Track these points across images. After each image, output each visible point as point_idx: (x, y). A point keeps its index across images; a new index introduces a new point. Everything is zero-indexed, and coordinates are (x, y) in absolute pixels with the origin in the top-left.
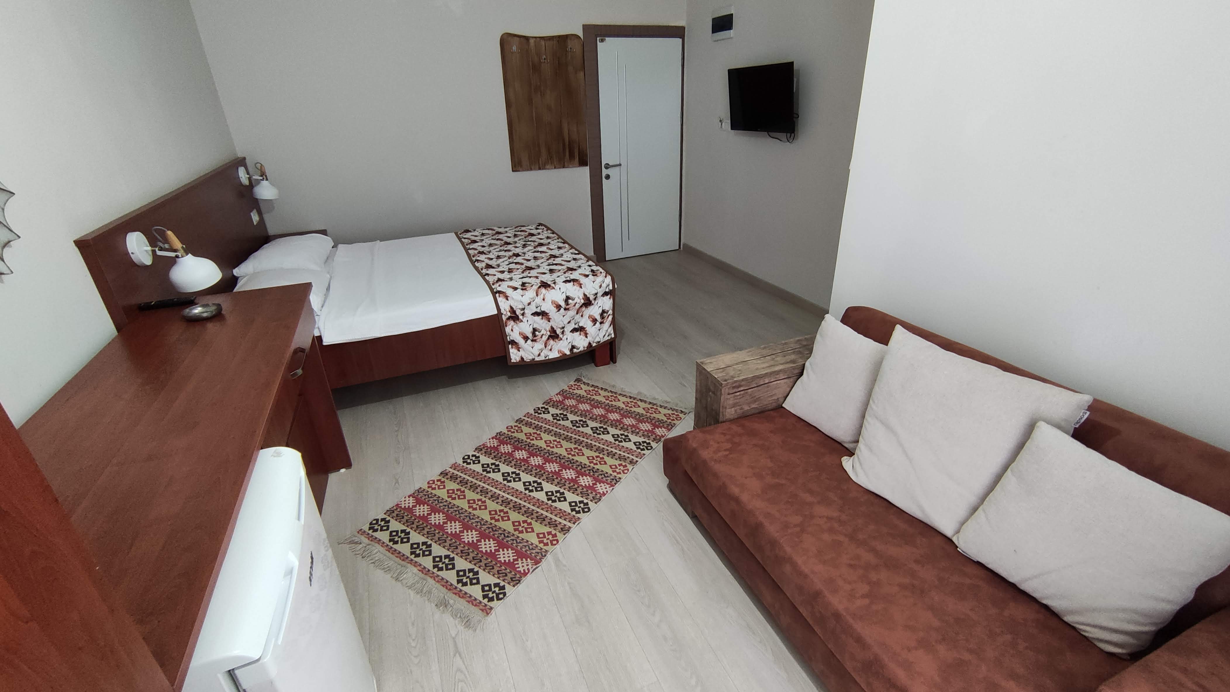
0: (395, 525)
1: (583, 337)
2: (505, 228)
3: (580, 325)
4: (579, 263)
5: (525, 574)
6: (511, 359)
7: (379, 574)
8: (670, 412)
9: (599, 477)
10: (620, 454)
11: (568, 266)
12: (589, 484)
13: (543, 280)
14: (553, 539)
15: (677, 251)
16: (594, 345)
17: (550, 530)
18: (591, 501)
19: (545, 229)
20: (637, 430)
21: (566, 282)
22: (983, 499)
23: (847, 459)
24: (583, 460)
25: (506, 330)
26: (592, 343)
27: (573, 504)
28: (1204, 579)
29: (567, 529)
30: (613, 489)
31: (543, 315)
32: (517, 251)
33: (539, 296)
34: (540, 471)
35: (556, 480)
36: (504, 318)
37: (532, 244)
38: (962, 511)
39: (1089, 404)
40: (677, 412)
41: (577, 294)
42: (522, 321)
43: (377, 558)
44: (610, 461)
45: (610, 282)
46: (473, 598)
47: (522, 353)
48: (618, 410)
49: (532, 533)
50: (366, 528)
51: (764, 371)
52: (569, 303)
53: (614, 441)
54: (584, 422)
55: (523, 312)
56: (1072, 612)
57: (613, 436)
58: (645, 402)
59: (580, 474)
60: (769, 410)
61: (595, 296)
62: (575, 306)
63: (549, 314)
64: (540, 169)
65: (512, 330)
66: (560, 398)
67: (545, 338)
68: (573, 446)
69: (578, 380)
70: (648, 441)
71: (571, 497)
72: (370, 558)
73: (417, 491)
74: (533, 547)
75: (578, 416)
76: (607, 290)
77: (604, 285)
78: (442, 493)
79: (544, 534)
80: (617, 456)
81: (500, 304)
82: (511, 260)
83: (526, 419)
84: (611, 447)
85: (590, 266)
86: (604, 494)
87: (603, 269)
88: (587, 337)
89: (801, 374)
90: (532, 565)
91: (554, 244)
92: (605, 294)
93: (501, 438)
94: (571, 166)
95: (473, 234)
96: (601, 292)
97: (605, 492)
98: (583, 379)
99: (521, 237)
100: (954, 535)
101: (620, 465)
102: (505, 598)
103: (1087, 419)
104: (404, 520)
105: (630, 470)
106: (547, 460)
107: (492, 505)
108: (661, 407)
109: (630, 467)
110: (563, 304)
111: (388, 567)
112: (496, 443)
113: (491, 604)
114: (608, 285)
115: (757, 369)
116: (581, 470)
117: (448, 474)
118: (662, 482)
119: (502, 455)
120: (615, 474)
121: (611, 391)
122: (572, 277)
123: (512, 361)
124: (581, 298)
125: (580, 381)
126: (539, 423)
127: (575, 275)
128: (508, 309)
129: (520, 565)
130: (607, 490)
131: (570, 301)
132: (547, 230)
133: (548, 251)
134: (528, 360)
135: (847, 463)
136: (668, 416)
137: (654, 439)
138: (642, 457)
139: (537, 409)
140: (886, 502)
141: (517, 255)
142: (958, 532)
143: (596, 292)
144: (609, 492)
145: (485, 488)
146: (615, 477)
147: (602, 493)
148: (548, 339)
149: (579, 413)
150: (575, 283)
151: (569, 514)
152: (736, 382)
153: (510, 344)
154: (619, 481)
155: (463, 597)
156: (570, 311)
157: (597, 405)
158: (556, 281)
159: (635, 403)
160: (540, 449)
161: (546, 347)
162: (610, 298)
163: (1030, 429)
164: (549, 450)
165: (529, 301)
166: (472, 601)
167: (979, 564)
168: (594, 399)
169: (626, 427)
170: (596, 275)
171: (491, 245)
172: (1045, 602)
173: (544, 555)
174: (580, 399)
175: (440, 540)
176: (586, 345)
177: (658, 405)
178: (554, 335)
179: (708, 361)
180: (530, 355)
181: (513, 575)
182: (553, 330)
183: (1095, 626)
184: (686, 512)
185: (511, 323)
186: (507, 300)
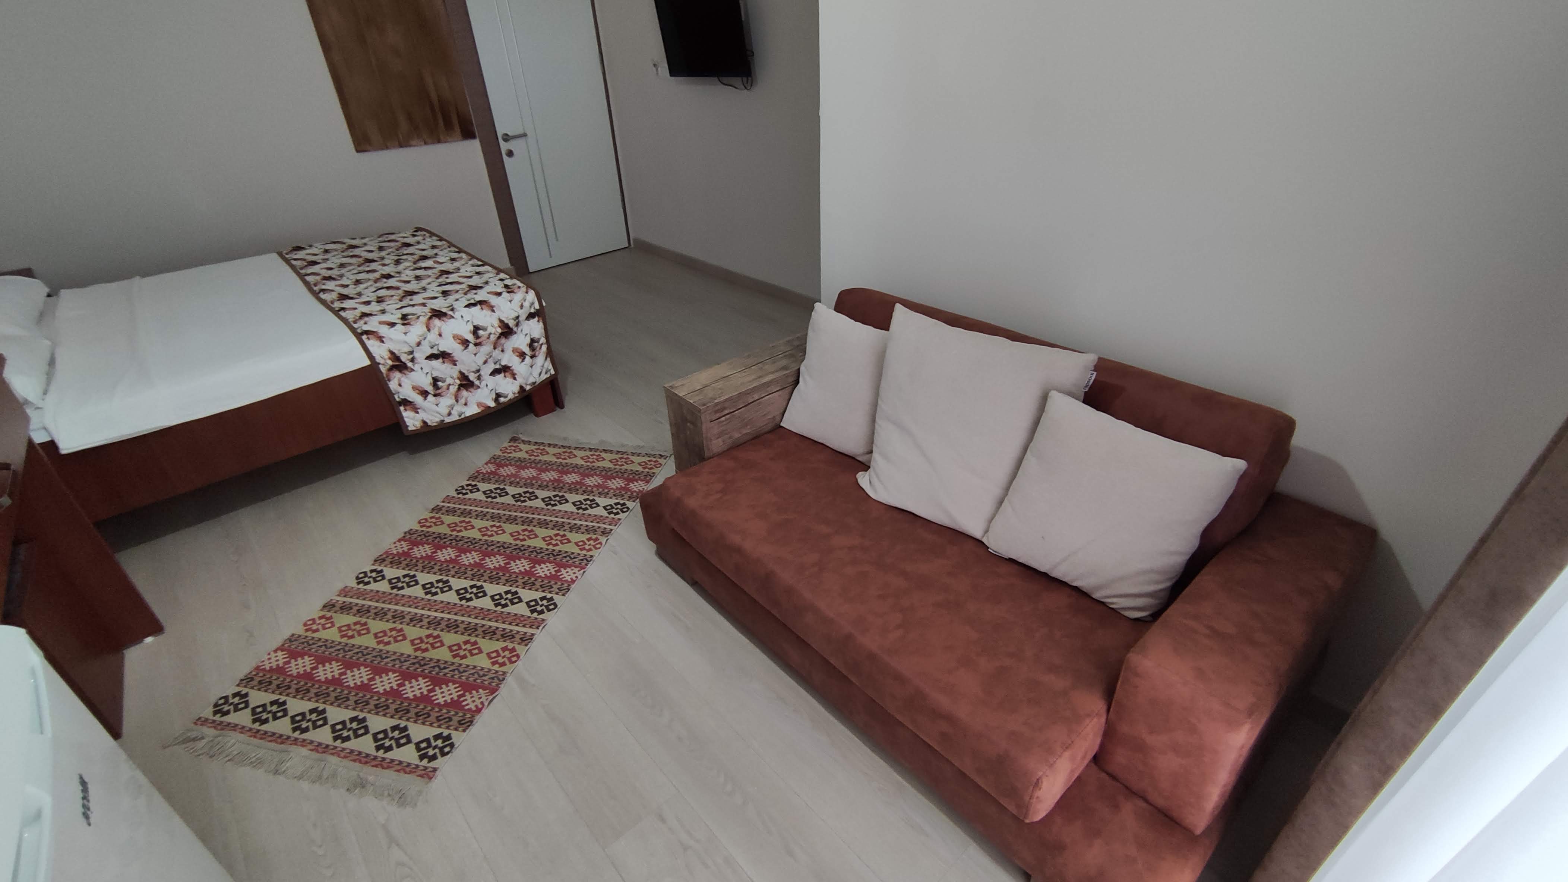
0: (258, 698)
1: (509, 380)
2: (362, 238)
3: (503, 363)
4: (485, 277)
5: (479, 710)
6: (407, 426)
7: (244, 774)
8: (646, 459)
9: (562, 561)
10: (587, 526)
11: (470, 284)
12: (550, 573)
13: (433, 307)
14: (511, 655)
15: (627, 249)
16: (528, 388)
17: (505, 644)
18: (557, 593)
19: (427, 235)
20: (606, 491)
21: (468, 306)
22: (1007, 489)
23: (862, 474)
24: (538, 543)
25: (390, 386)
26: (524, 386)
27: (533, 603)
28: (1205, 524)
29: (528, 638)
30: (584, 572)
31: (443, 358)
32: (387, 270)
33: (432, 331)
34: (478, 571)
35: (502, 577)
36: (383, 369)
37: (410, 258)
38: (988, 507)
39: (1095, 363)
40: (655, 458)
41: (489, 321)
42: (413, 370)
43: (235, 753)
44: (575, 537)
45: (534, 299)
46: (405, 764)
47: (422, 415)
48: (576, 468)
49: (480, 655)
50: (208, 713)
51: (752, 385)
52: (480, 335)
53: (576, 511)
54: (531, 493)
55: (411, 356)
56: (1099, 588)
57: (574, 503)
58: (611, 452)
59: (536, 562)
60: (766, 433)
61: (517, 321)
62: (488, 338)
63: (453, 355)
64: (401, 146)
65: (400, 385)
66: (492, 468)
67: (453, 389)
68: (520, 528)
69: (514, 439)
70: (622, 502)
71: (526, 595)
72: (224, 755)
73: (288, 641)
74: (486, 672)
75: (521, 487)
76: (532, 311)
77: (526, 304)
78: (331, 634)
79: (497, 651)
80: (583, 529)
81: (371, 349)
82: (379, 285)
83: (446, 505)
84: (574, 519)
85: (502, 280)
86: (573, 581)
87: (522, 282)
88: (515, 379)
89: (797, 382)
90: (486, 696)
91: (444, 256)
92: (531, 316)
93: (412, 538)
94: (449, 140)
95: (308, 251)
96: (523, 314)
97: (574, 579)
98: (520, 436)
99: (390, 250)
100: (983, 536)
101: (589, 540)
102: (453, 750)
103: (1095, 380)
104: (273, 687)
105: (604, 543)
106: (486, 554)
107: (413, 632)
108: (633, 454)
109: (603, 539)
110: (470, 337)
111: (258, 759)
112: (405, 546)
113: (433, 764)
114: (532, 304)
115: (742, 384)
116: (536, 557)
117: (336, 605)
118: (646, 549)
119: (417, 561)
120: (584, 552)
121: (562, 446)
122: (478, 298)
123: (410, 429)
124: (496, 325)
125: (517, 440)
126: (465, 507)
127: (481, 295)
128: (386, 355)
129: (469, 701)
130: (575, 575)
131: (481, 332)
132: (430, 237)
133: (436, 265)
134: (435, 424)
135: (863, 479)
136: (644, 465)
137: (629, 497)
138: (618, 523)
139: (460, 488)
140: (912, 515)
141: (388, 276)
142: (986, 531)
143: (516, 315)
144: (579, 577)
145: (399, 612)
146: (585, 555)
147: (570, 580)
148: (459, 389)
149: (522, 484)
150: (484, 306)
151: (529, 617)
152: (717, 404)
153: (400, 406)
154: (591, 560)
155: (388, 767)
156: (484, 347)
157: (546, 467)
158: (455, 306)
159: (597, 456)
160: (473, 542)
161: (457, 401)
162: (538, 321)
163: (1044, 401)
164: (486, 540)
165: (418, 340)
166: (404, 768)
167: (1012, 561)
168: (540, 460)
169: (589, 488)
170: (512, 292)
171: (342, 266)
172: (1074, 584)
173: (501, 679)
174: (521, 464)
175: (339, 700)
176: (516, 389)
177: (629, 453)
178: (466, 383)
179: (680, 384)
180: (435, 416)
181: (461, 716)
182: (463, 377)
183: (1121, 596)
184: (685, 580)
185: (397, 375)
186: (383, 342)
